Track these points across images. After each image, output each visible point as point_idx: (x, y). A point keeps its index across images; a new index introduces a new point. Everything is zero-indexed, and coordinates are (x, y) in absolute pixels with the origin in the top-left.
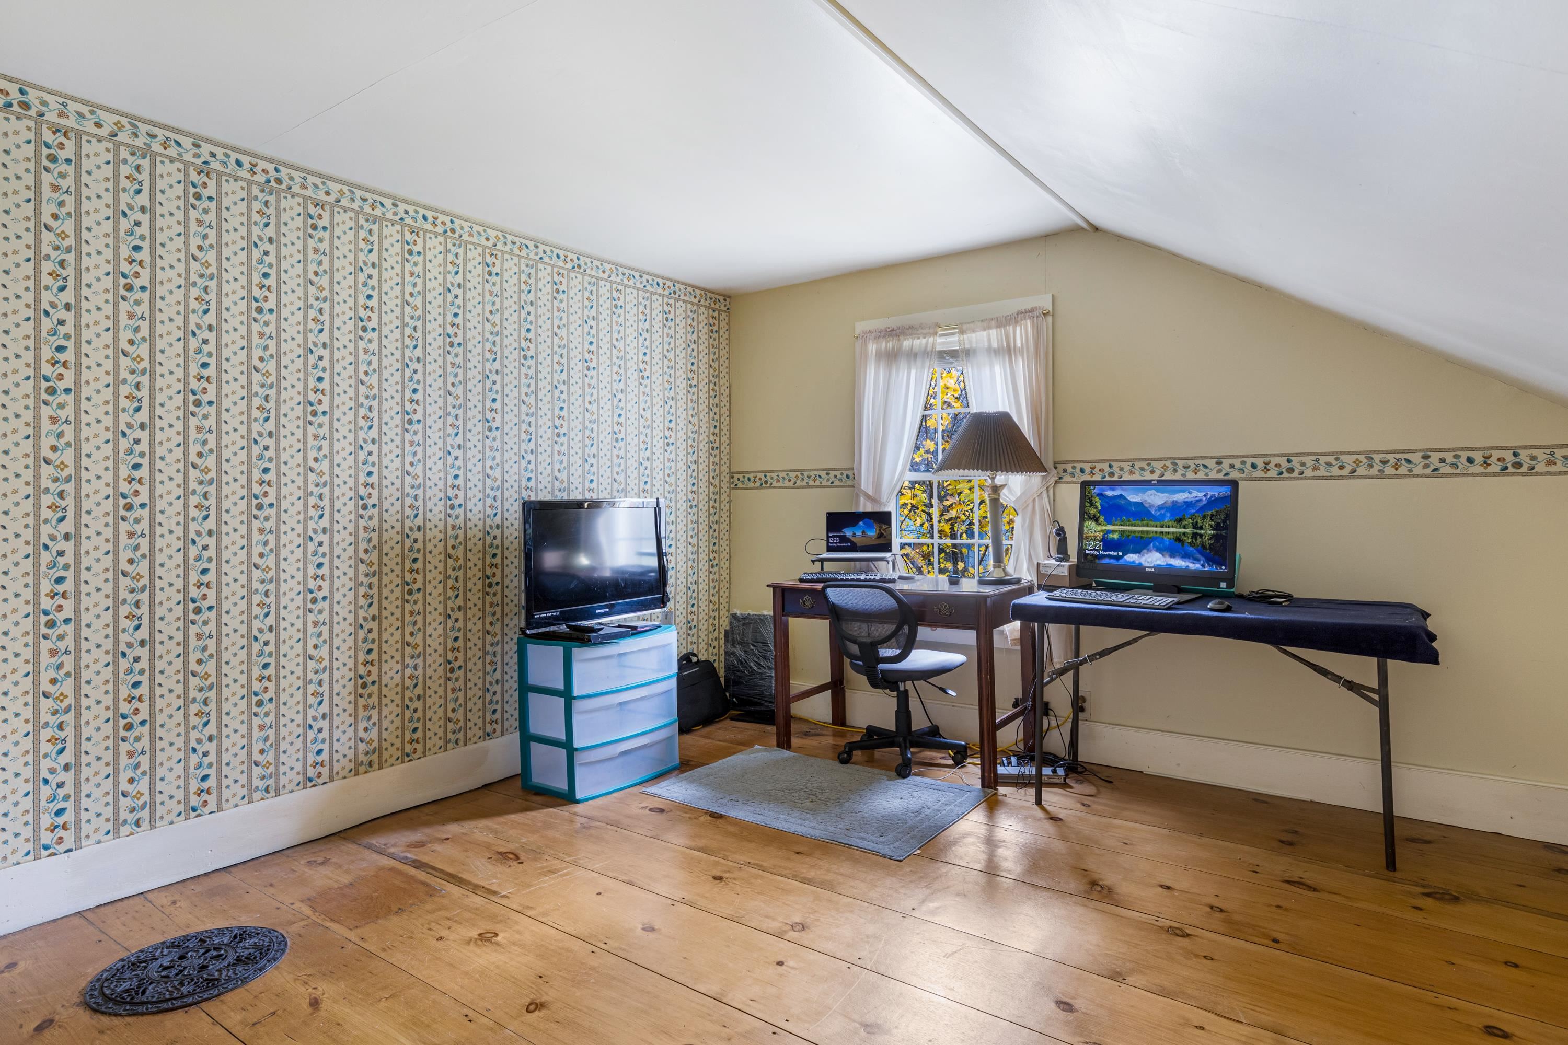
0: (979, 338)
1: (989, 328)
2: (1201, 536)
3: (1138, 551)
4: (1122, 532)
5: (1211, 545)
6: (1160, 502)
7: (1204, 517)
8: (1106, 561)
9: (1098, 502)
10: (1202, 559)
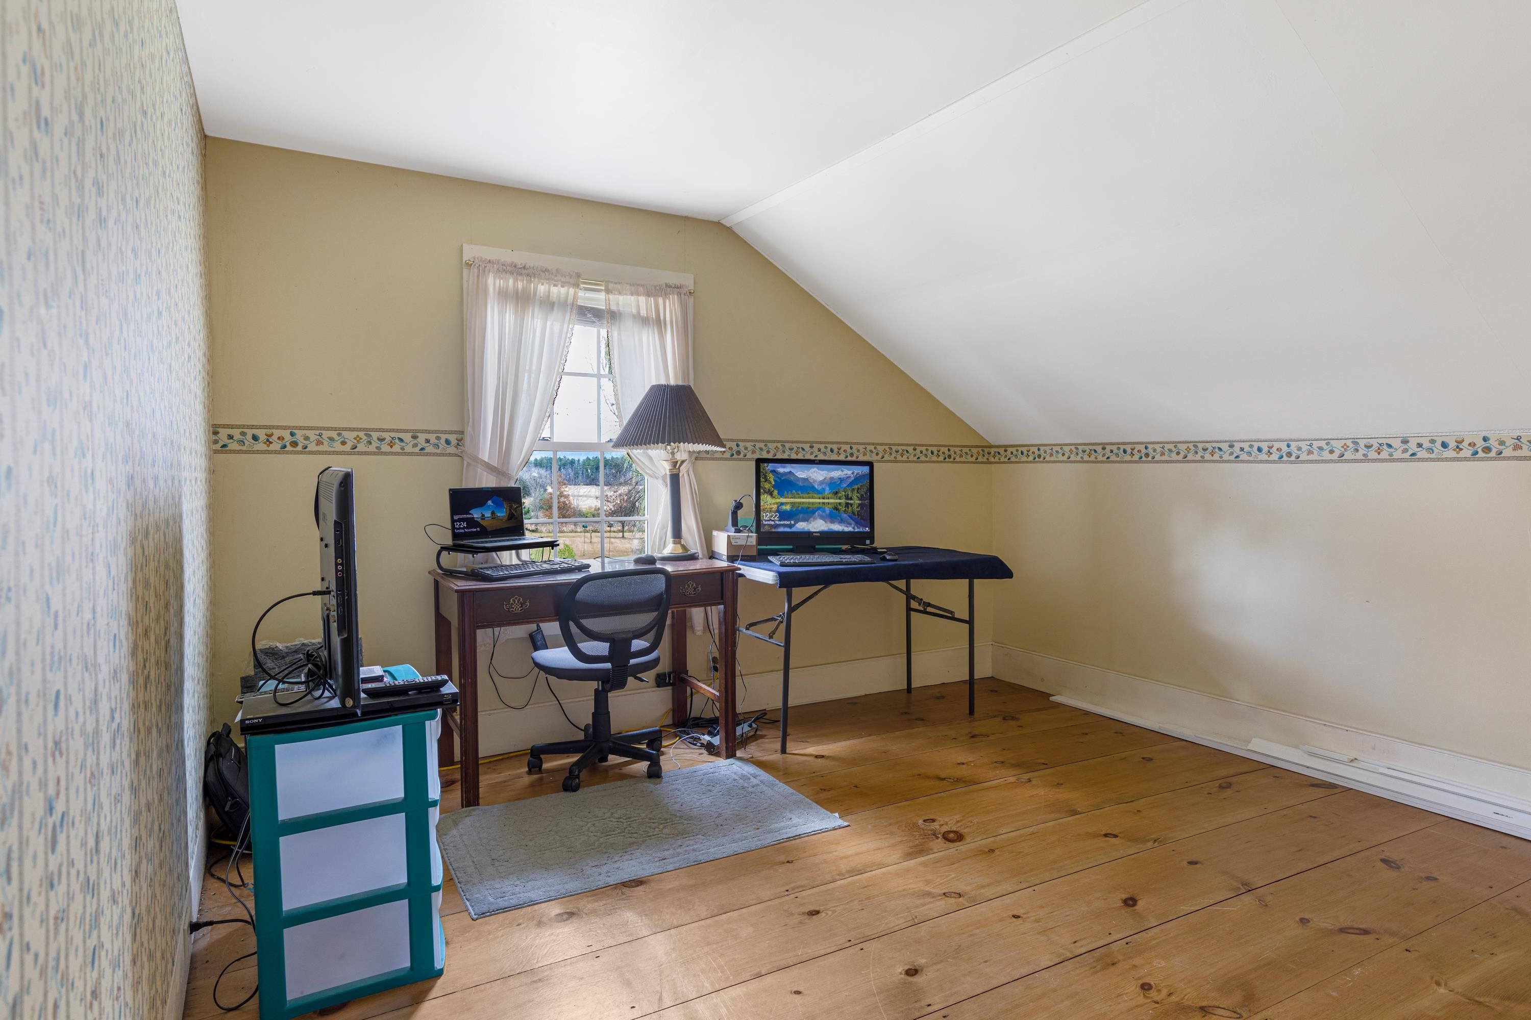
0: (626, 302)
1: (638, 294)
2: (851, 505)
3: (806, 520)
4: (793, 504)
5: (858, 512)
6: (821, 478)
7: (853, 490)
8: (781, 529)
9: (771, 477)
10: (853, 523)
